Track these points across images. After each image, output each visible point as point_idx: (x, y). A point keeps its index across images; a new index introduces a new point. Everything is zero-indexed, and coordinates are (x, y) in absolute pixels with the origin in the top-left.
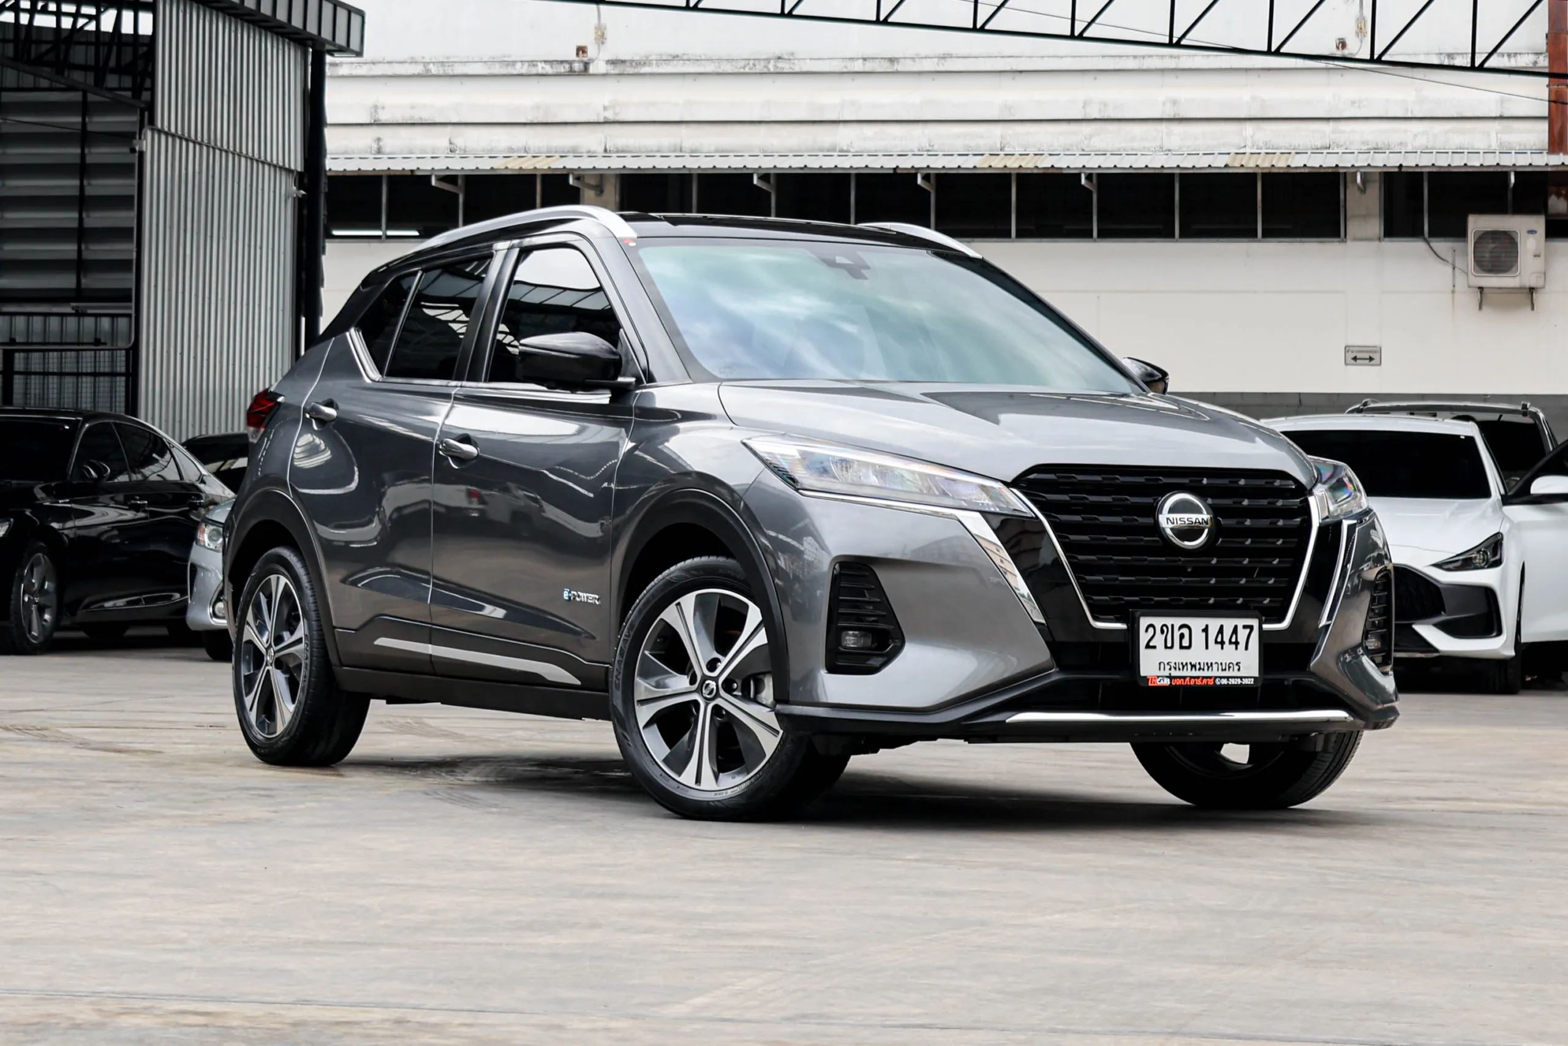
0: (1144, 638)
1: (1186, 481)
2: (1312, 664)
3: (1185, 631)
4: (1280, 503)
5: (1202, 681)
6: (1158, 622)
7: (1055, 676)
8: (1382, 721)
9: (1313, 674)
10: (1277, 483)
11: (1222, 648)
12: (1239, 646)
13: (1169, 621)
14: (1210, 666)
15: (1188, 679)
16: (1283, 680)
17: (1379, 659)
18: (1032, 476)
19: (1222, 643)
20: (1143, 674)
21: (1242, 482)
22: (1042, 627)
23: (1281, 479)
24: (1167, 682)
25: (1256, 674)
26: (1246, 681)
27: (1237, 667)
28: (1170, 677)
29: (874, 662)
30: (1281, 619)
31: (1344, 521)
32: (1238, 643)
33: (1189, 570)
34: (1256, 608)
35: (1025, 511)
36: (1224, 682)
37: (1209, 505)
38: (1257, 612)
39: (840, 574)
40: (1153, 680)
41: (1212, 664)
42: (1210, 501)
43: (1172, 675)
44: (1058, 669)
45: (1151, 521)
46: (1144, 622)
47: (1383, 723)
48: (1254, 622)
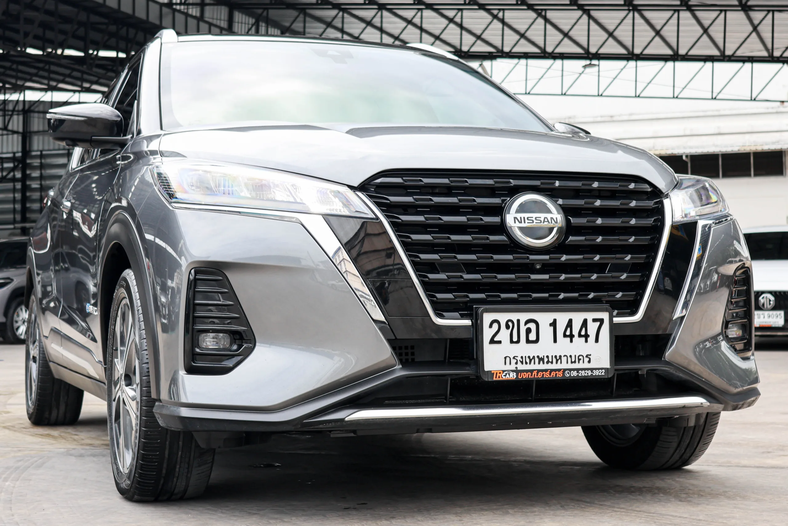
0: (488, 333)
1: (537, 183)
2: (667, 354)
3: (532, 326)
4: (633, 204)
5: (550, 374)
6: (503, 317)
7: (399, 372)
8: (741, 403)
9: (668, 363)
10: (632, 186)
11: (571, 341)
12: (589, 339)
13: (514, 316)
14: (559, 359)
15: (535, 373)
16: (637, 370)
17: (740, 346)
18: (379, 181)
19: (571, 336)
20: (487, 368)
21: (596, 185)
22: (383, 325)
23: (635, 182)
24: (512, 376)
25: (608, 365)
26: (596, 373)
27: (588, 359)
28: (517, 371)
29: (229, 363)
30: (634, 312)
31: (699, 221)
32: (589, 336)
33: (538, 267)
34: (607, 302)
35: (366, 212)
36: (574, 374)
37: (560, 205)
38: (607, 306)
39: (195, 280)
40: (498, 375)
41: (560, 357)
42: (560, 201)
43: (519, 369)
44: (401, 366)
45: (497, 219)
46: (488, 318)
47: (743, 404)
48: (605, 316)
